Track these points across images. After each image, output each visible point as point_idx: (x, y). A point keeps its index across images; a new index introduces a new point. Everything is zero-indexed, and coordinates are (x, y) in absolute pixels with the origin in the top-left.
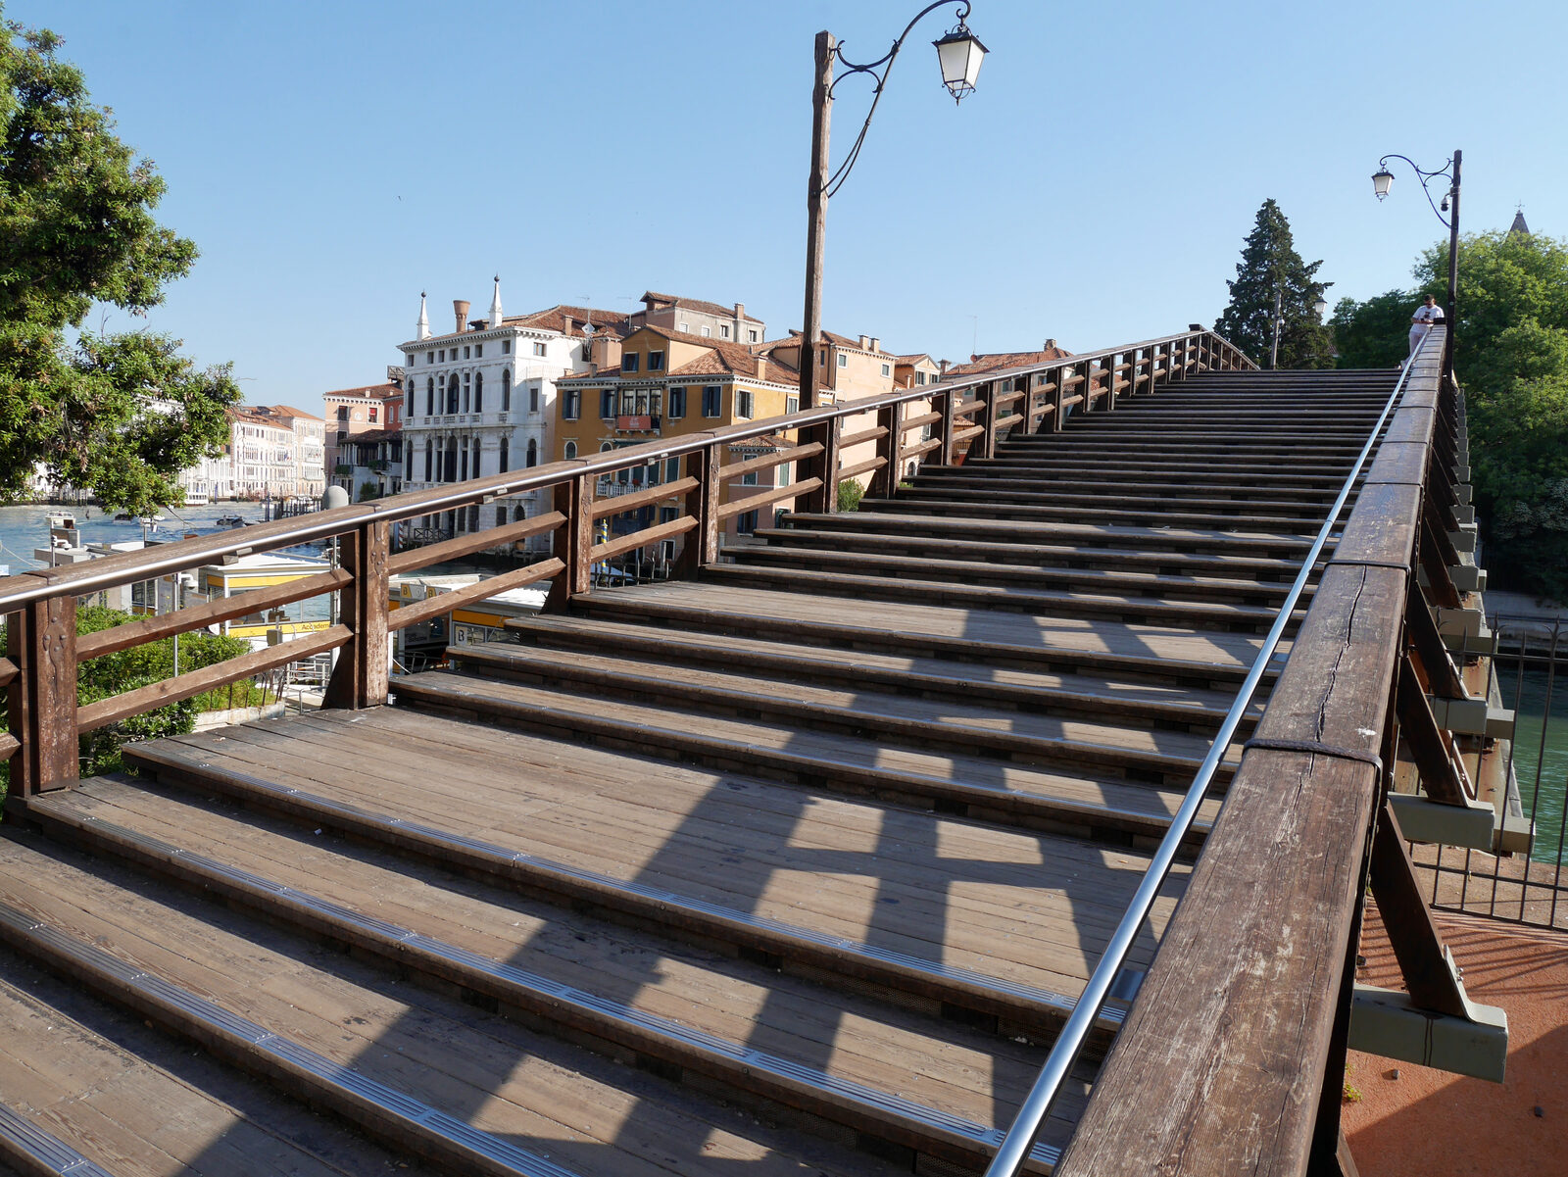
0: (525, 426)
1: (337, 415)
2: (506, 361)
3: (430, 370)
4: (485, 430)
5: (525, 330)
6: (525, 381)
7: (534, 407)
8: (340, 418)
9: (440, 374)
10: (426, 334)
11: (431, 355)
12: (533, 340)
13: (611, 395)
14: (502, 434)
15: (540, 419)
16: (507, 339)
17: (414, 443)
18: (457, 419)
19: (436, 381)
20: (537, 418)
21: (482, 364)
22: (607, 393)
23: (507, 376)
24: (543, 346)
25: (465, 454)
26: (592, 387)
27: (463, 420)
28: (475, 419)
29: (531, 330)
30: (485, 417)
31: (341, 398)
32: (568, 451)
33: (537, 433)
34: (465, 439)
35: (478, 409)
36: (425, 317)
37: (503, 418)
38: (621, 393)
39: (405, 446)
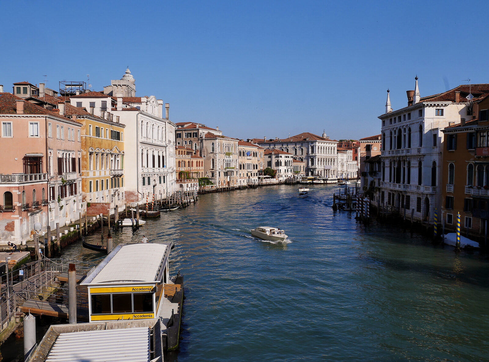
0: (431, 154)
1: (365, 149)
2: (420, 120)
3: (391, 128)
4: (412, 157)
5: (429, 103)
6: (430, 130)
7: (435, 144)
8: (366, 150)
9: (395, 129)
10: (389, 109)
11: (391, 120)
12: (435, 108)
13: (474, 136)
14: (419, 159)
15: (438, 151)
16: (420, 109)
17: (385, 163)
18: (401, 151)
19: (393, 132)
20: (437, 150)
21: (411, 123)
22: (471, 135)
23: (421, 128)
24: (442, 110)
25: (404, 168)
26: (462, 132)
27: (403, 153)
28: (408, 151)
29: (433, 103)
30: (412, 150)
31: (367, 141)
32: (450, 168)
33: (436, 158)
34: (404, 161)
35: (409, 146)
36: (389, 102)
37: (419, 151)
38: (479, 134)
39: (382, 165)
